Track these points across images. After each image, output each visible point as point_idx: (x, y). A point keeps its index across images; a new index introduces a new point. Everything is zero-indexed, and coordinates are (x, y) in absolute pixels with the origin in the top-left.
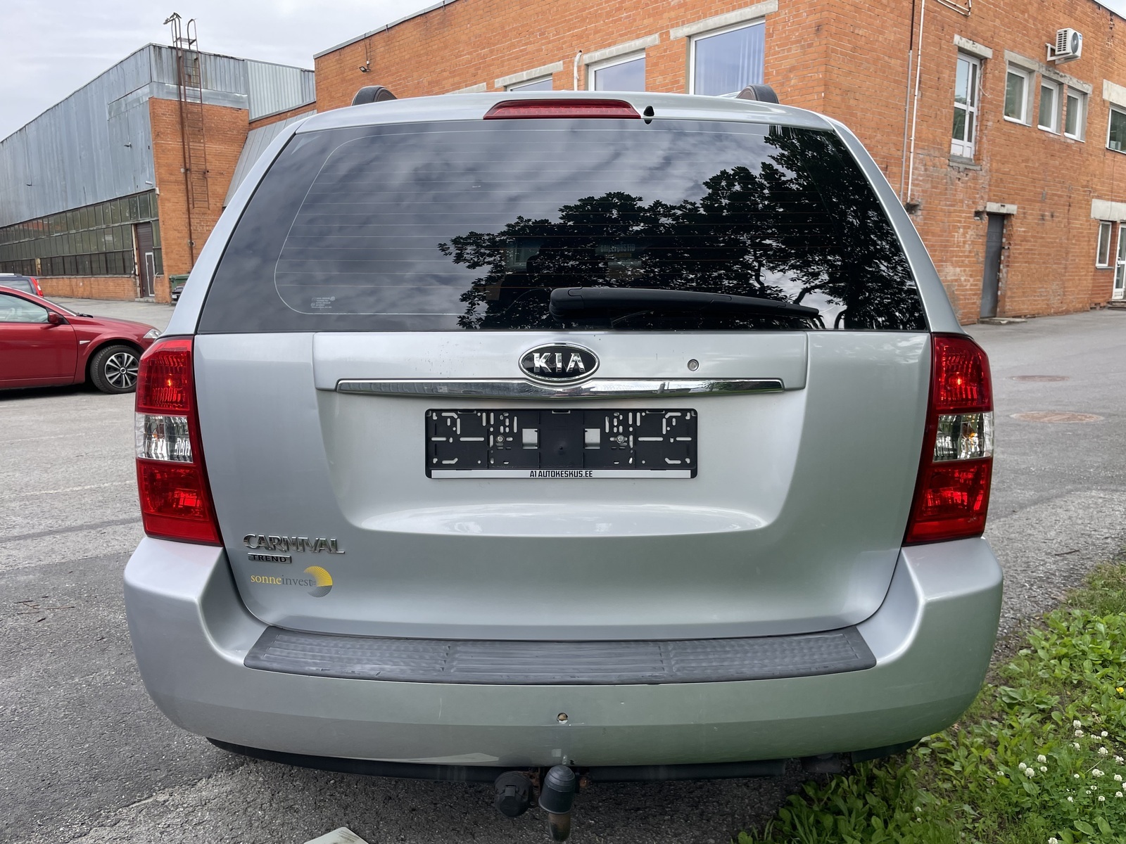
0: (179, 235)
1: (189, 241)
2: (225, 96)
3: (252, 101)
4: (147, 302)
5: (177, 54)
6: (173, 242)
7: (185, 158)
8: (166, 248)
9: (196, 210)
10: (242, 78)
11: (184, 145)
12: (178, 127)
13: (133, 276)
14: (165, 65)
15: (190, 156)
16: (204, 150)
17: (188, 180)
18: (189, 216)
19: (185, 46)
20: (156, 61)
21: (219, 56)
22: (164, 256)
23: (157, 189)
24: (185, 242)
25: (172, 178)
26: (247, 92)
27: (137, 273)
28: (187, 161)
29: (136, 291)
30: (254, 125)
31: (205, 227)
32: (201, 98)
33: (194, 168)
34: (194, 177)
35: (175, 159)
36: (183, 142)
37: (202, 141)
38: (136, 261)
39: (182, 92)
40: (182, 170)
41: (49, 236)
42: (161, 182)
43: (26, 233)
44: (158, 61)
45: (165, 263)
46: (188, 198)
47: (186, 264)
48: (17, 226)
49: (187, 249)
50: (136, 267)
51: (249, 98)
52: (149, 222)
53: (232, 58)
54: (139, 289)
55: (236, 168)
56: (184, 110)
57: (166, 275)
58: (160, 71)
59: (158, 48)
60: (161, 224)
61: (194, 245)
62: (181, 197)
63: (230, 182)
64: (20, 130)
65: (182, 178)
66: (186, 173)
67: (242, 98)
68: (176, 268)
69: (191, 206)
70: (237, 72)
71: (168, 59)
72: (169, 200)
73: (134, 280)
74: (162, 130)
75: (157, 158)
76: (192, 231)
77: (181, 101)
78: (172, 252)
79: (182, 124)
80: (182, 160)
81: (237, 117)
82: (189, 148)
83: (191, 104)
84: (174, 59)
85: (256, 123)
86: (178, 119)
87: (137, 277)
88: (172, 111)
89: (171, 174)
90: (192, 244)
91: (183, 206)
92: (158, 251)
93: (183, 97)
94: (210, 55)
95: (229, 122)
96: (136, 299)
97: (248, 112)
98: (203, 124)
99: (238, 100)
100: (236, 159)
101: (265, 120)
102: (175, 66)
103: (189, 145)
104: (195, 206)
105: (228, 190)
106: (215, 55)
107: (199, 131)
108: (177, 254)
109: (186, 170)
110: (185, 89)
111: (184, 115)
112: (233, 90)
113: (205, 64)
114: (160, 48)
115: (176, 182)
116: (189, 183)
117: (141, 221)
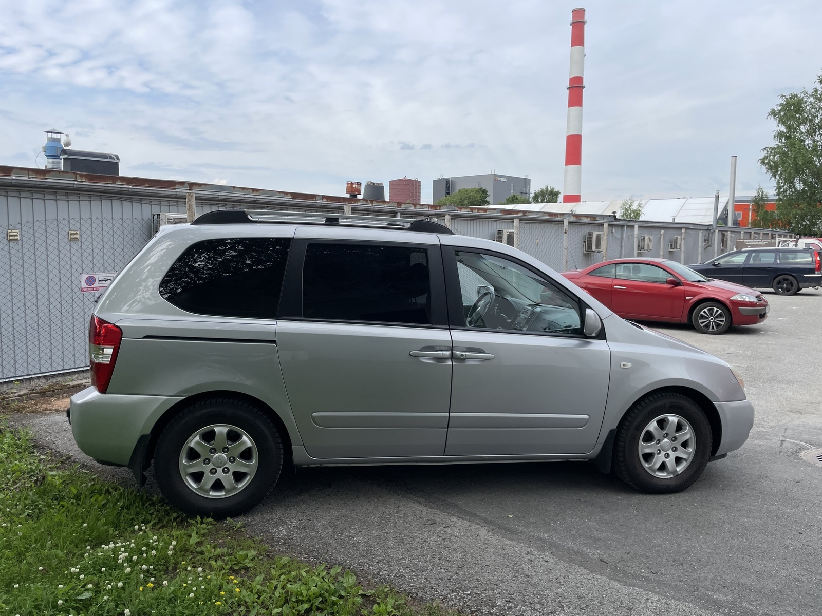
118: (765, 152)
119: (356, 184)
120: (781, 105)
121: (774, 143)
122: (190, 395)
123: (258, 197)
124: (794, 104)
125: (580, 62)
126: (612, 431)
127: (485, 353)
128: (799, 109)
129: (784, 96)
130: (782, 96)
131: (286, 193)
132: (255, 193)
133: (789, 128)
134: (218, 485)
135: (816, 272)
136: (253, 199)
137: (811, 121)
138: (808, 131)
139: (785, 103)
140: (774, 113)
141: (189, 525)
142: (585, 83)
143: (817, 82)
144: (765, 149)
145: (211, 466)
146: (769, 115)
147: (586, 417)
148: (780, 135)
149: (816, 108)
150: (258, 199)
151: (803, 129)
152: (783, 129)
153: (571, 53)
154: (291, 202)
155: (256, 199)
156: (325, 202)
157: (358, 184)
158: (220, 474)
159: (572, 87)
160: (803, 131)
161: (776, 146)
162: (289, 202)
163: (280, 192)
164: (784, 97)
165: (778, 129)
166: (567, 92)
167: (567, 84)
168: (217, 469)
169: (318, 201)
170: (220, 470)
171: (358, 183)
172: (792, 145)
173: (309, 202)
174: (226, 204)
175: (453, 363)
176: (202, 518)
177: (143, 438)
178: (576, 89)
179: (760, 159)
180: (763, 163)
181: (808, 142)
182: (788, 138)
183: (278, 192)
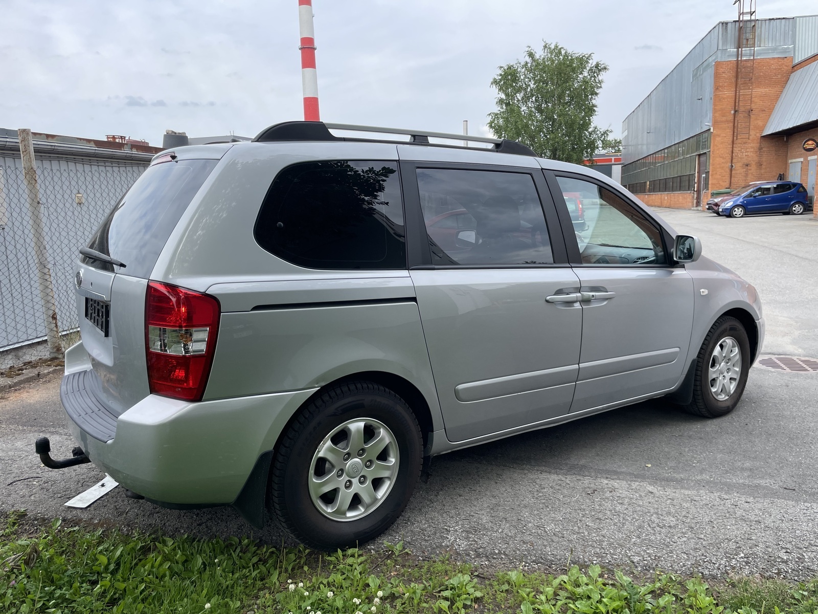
0: (723, 161)
1: (730, 165)
2: (774, 50)
3: (797, 49)
4: (698, 210)
5: (739, 25)
6: (718, 166)
7: (735, 102)
8: (712, 171)
9: (739, 141)
10: (791, 33)
11: (736, 93)
12: (734, 80)
13: (693, 192)
14: (729, 35)
15: (739, 101)
16: (751, 94)
17: (736, 118)
18: (733, 146)
19: (747, 17)
20: (723, 34)
21: (773, 19)
22: (710, 177)
23: (712, 128)
24: (727, 165)
25: (724, 119)
26: (794, 43)
27: (695, 190)
28: (737, 104)
29: (693, 202)
30: (795, 68)
31: (744, 154)
32: (754, 55)
33: (741, 109)
34: (740, 116)
35: (728, 105)
36: (736, 91)
37: (751, 88)
38: (696, 181)
39: (740, 52)
40: (733, 112)
41: (655, 166)
42: (715, 123)
43: (644, 165)
44: (724, 33)
45: (710, 182)
46: (734, 133)
47: (726, 182)
48: (641, 161)
49: (728, 171)
50: (696, 185)
51: (794, 47)
52: (706, 153)
53: (784, 18)
54: (695, 201)
55: (776, 105)
56: (739, 67)
57: (710, 191)
58: (725, 41)
59: (724, 24)
60: (711, 153)
61: (734, 167)
62: (729, 132)
63: (770, 116)
64: (648, 96)
65: (731, 118)
66: (735, 114)
67: (789, 48)
68: (718, 185)
69: (735, 138)
70: (787, 28)
71: (732, 31)
72: (719, 136)
73: (693, 195)
74: (721, 84)
75: (715, 105)
76: (734, 157)
77: (738, 60)
78: (716, 174)
79: (737, 77)
80: (733, 104)
81: (783, 64)
82: (739, 95)
83: (746, 61)
84: (737, 29)
85: (797, 66)
86: (734, 74)
87: (695, 193)
88: (730, 69)
89: (723, 116)
90: (732, 166)
91: (729, 139)
92: (707, 173)
93: (740, 56)
94: (766, 20)
95: (775, 69)
96: (692, 208)
97: (792, 58)
98: (753, 74)
99: (785, 51)
100: (777, 97)
101: (804, 63)
102: (737, 34)
103: (739, 92)
104: (739, 137)
105: (767, 123)
106: (770, 19)
107: (750, 80)
108: (720, 175)
109: (736, 111)
110: (742, 50)
111: (739, 70)
112: (782, 44)
113: (761, 28)
114: (727, 23)
115: (727, 121)
116: (736, 121)
117: (702, 153)
118: (491, 116)
119: (119, 138)
120: (501, 75)
121: (497, 109)
122: (323, 384)
123: (56, 144)
124: (510, 74)
125: (308, 22)
126: (693, 361)
127: (607, 292)
128: (516, 79)
129: (502, 67)
130: (501, 67)
131: (89, 141)
132: (50, 140)
133: (507, 95)
134: (356, 501)
135: (580, 219)
136: (50, 147)
137: (525, 89)
138: (523, 98)
139: (503, 74)
140: (496, 81)
141: (326, 564)
142: (316, 44)
143: (527, 56)
144: (490, 114)
145: (344, 478)
146: (492, 84)
147: (677, 349)
148: (501, 101)
149: (529, 78)
150: (56, 148)
151: (519, 96)
152: (503, 96)
153: (300, 12)
154: (96, 151)
155: (53, 147)
156: (134, 152)
157: (122, 139)
158: (356, 487)
159: (304, 48)
160: (520, 98)
161: (499, 112)
162: (94, 151)
163: (81, 139)
164: (502, 69)
165: (500, 96)
166: (299, 53)
167: (299, 44)
168: (352, 479)
169: (126, 151)
170: (355, 481)
171: (121, 137)
172: (512, 111)
173: (118, 152)
174: (13, 154)
175: (583, 307)
176: (343, 551)
177: (263, 457)
178: (308, 49)
179: (489, 123)
180: (491, 127)
181: (524, 108)
182: (508, 104)
183: (78, 138)
